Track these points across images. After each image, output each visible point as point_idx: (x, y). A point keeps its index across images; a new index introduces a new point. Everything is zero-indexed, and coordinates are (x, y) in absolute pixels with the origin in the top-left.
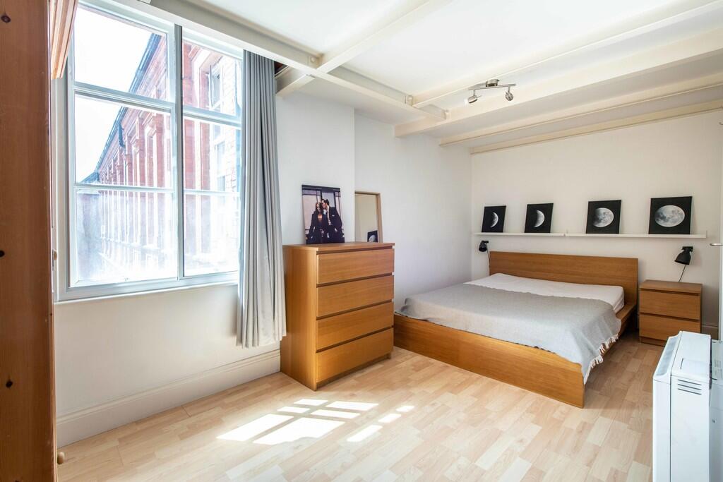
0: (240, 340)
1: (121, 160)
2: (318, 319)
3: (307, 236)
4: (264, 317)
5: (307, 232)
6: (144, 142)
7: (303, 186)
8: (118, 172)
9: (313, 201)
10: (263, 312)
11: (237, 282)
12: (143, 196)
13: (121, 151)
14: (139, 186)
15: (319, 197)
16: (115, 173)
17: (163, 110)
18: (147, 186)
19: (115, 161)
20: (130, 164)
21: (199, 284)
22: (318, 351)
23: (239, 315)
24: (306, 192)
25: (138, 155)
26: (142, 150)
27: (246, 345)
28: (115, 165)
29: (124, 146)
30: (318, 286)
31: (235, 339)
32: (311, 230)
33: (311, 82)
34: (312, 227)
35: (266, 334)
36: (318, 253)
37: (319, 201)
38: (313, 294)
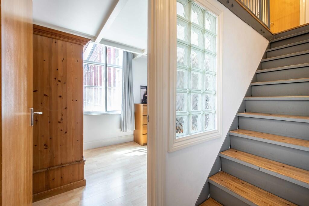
0: (122, 130)
1: (88, 74)
2: (143, 125)
3: (142, 101)
4: (128, 124)
5: (142, 100)
6: (95, 68)
7: (141, 86)
8: (87, 78)
9: (144, 90)
10: (128, 122)
11: (121, 113)
12: (95, 89)
13: (88, 71)
14: (94, 86)
15: (146, 89)
16: (86, 78)
17: (102, 65)
18: (96, 86)
19: (86, 74)
20: (91, 75)
21: (111, 113)
22: (143, 134)
23: (121, 122)
24: (142, 88)
25: (93, 73)
26: (95, 71)
27: (123, 131)
28: (86, 76)
29: (89, 69)
30: (143, 115)
31: (120, 130)
32: (143, 99)
33: (141, 57)
34: (143, 98)
35: (128, 129)
36: (143, 106)
37: (146, 91)
38: (142, 118)
